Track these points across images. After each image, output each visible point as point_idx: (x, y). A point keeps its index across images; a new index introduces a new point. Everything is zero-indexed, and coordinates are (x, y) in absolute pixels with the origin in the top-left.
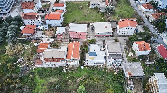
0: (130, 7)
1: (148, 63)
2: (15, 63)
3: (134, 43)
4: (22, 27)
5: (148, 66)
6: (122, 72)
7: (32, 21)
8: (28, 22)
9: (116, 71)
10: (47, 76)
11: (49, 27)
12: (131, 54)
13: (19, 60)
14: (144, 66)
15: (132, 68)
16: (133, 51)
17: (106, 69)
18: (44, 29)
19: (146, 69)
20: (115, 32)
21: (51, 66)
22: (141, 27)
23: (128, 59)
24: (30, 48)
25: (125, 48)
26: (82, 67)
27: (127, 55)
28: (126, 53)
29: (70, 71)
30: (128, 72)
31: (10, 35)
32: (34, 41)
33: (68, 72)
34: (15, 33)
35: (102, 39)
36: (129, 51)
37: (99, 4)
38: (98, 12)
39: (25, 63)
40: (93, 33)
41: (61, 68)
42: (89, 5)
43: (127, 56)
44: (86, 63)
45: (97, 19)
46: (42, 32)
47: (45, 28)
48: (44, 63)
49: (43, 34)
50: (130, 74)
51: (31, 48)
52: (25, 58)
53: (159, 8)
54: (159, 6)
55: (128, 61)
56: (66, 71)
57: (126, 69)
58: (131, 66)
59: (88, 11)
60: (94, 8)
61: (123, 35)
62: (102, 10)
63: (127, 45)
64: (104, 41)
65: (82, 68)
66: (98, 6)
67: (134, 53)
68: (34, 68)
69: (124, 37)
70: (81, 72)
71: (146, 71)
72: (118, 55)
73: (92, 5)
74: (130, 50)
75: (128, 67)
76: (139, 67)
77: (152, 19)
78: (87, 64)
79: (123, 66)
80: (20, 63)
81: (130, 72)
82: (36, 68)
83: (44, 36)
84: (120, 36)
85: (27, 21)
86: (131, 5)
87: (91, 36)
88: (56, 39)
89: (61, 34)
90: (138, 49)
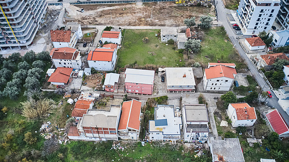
0: (226, 41)
1: (252, 141)
2: (36, 132)
3: (230, 105)
4: (50, 71)
5: (251, 145)
6: (208, 154)
7: (66, 62)
8: (60, 63)
9: (198, 152)
10: (87, 156)
11: (94, 71)
12: (224, 123)
13: (43, 127)
14: (245, 145)
15: (224, 148)
16: (227, 119)
17: (181, 148)
18: (84, 75)
19: (247, 150)
20: (200, 84)
21: (93, 139)
22: (243, 77)
23: (218, 133)
24: (60, 107)
25: (216, 113)
26: (143, 143)
27: (218, 125)
28: (216, 121)
29: (123, 149)
30: (218, 155)
31: (30, 85)
32: (67, 95)
33: (120, 151)
34: (38, 80)
35: (178, 95)
36: (221, 117)
37: (175, 36)
38: (174, 49)
39: (52, 131)
40: (164, 85)
41: (110, 142)
42: (159, 36)
43: (218, 127)
44: (150, 136)
45: (171, 60)
46: (81, 80)
47: (87, 74)
48: (82, 134)
49: (83, 84)
50: (221, 159)
51: (62, 107)
52: (53, 123)
53: (275, 45)
54: (274, 41)
55: (219, 135)
56: (118, 149)
57: (214, 150)
58: (223, 144)
59: (157, 46)
60: (166, 41)
61: (213, 89)
62: (180, 45)
63: (218, 107)
64: (181, 99)
65: (144, 145)
66: (174, 39)
67: (230, 123)
68: (66, 142)
69: (214, 93)
70: (141, 151)
71: (247, 154)
72: (202, 126)
73: (164, 36)
74: (223, 117)
75: (219, 146)
76: (236, 147)
77: (263, 63)
78: (151, 139)
79: (210, 144)
80: (44, 131)
81: (221, 155)
82: (69, 142)
83: (84, 88)
84: (208, 92)
85: (59, 61)
86: (228, 39)
87: (161, 90)
88: (103, 93)
89: (113, 86)
90: (236, 117)
